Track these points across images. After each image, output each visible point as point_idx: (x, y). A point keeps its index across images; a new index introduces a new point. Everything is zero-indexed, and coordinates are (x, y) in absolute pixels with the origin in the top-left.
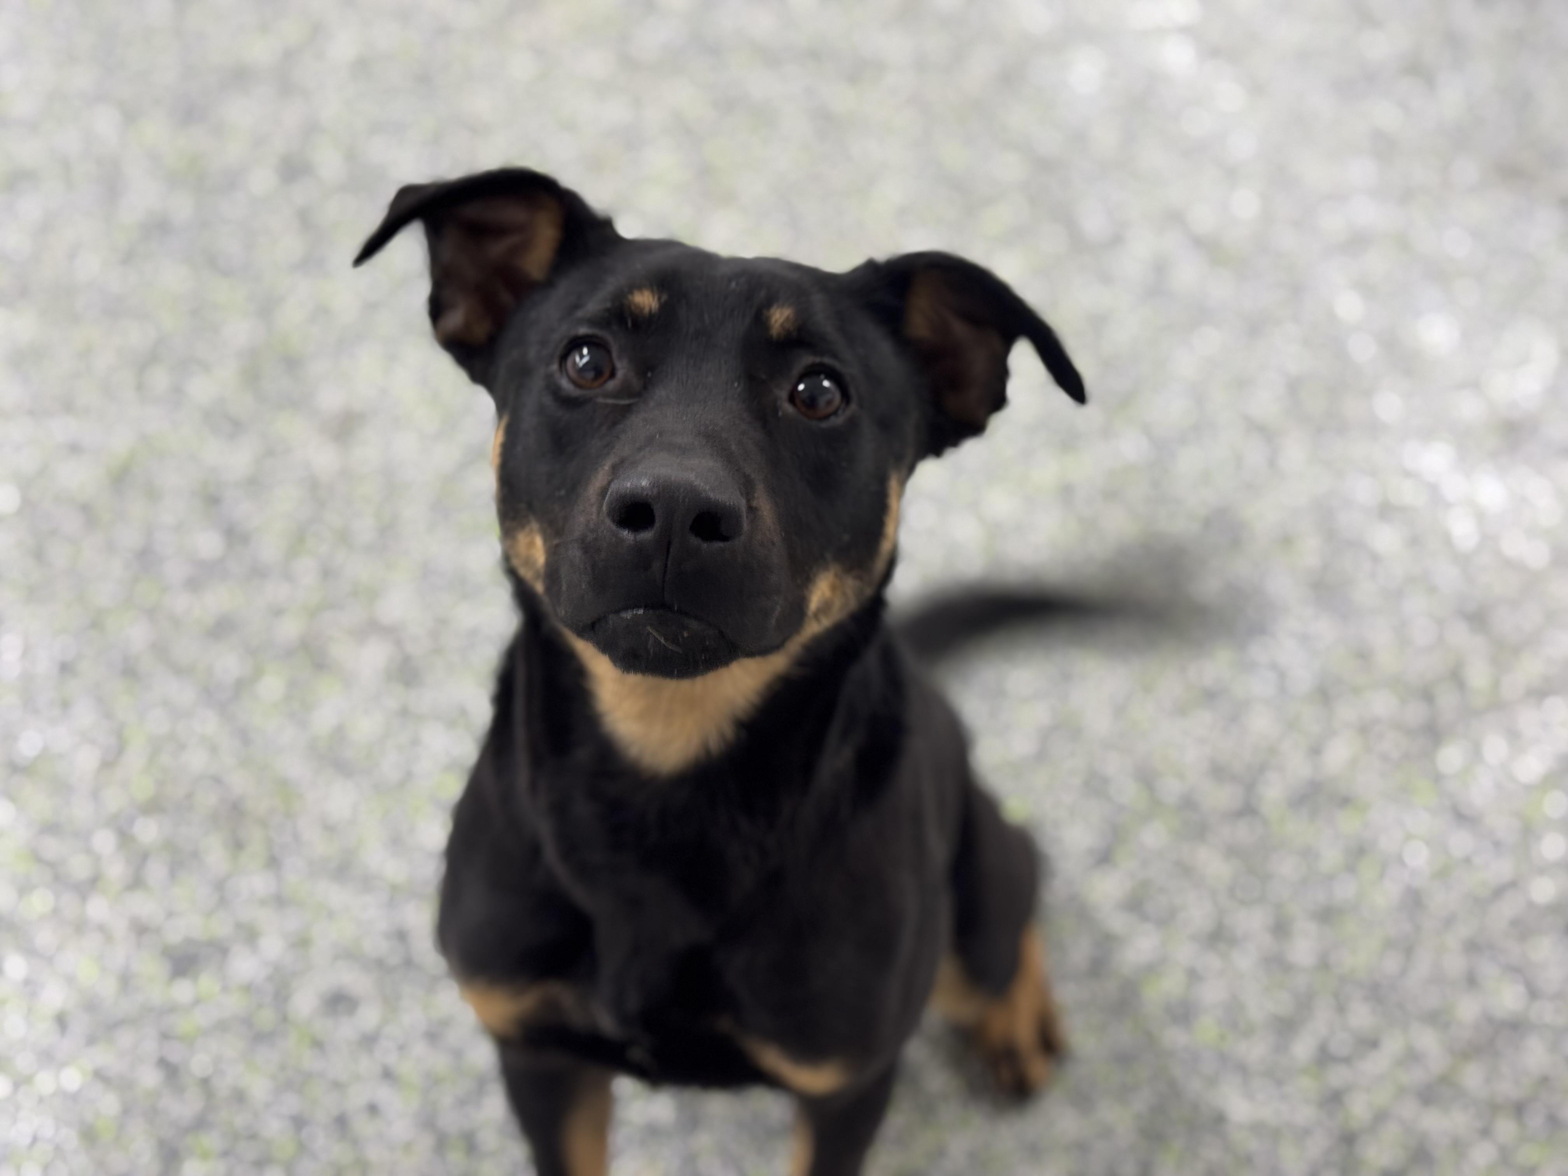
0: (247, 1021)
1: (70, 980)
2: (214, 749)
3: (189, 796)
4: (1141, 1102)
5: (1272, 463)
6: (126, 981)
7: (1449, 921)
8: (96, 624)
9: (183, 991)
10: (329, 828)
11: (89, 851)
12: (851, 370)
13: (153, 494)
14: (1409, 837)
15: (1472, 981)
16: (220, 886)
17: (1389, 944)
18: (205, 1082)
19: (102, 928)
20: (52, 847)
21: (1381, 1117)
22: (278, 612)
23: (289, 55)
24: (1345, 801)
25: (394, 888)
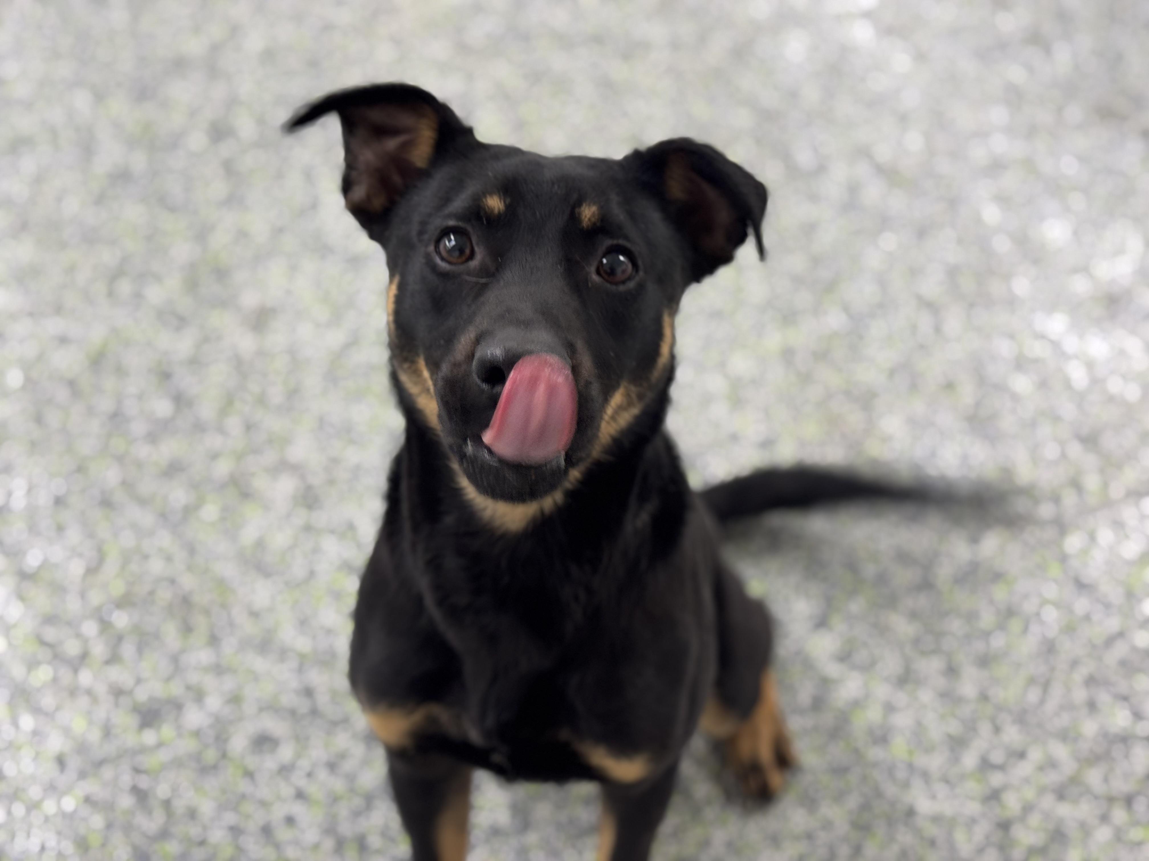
0: (197, 757)
1: (67, 731)
2: (169, 559)
3: (152, 593)
4: (853, 802)
5: (938, 329)
6: (107, 732)
7: (1074, 663)
8: (81, 469)
9: (149, 737)
10: (254, 615)
11: (78, 635)
12: (639, 248)
13: (120, 371)
14: (1044, 602)
15: (1092, 706)
16: (175, 659)
17: (1031, 681)
18: (167, 804)
19: (89, 692)
20: (50, 634)
21: (1028, 809)
22: (214, 456)
23: (215, 48)
24: (998, 577)
25: (302, 658)
